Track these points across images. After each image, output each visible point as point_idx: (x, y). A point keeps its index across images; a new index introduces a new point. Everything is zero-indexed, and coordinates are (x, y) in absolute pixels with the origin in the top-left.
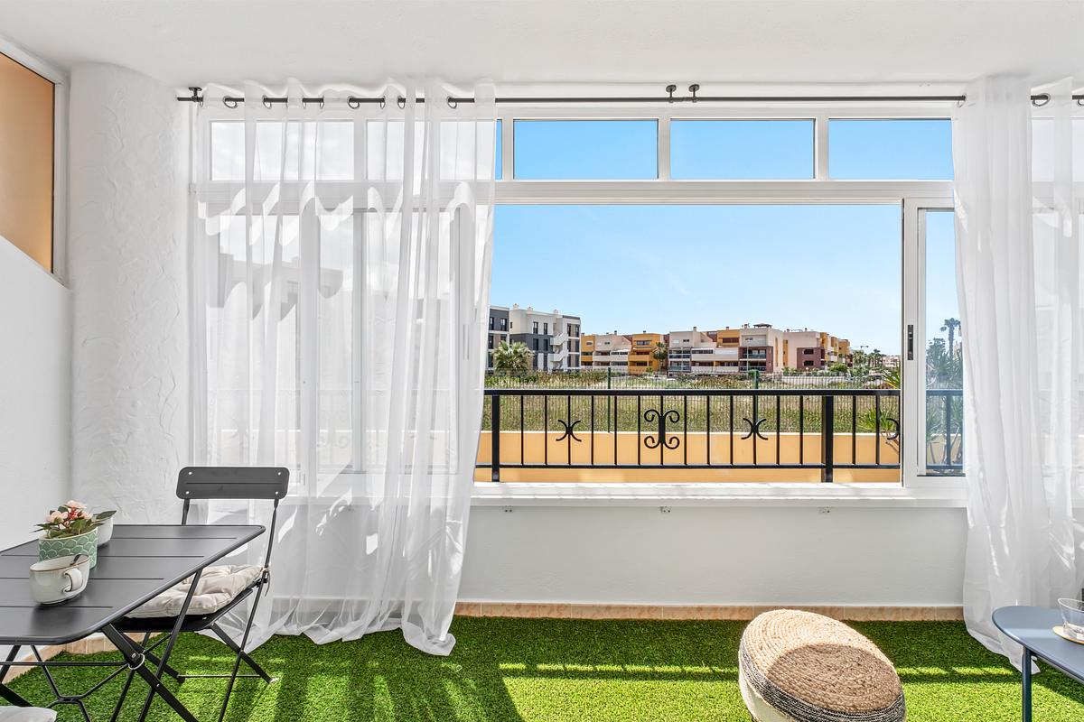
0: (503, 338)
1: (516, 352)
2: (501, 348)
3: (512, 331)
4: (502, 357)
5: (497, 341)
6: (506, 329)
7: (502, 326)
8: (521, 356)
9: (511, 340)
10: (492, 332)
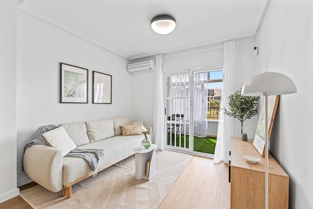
0: (212, 98)
1: (216, 102)
2: (211, 101)
3: (215, 96)
4: (211, 104)
5: (210, 99)
6: (213, 95)
7: (212, 94)
8: (218, 103)
9: (215, 99)
10: (209, 96)
